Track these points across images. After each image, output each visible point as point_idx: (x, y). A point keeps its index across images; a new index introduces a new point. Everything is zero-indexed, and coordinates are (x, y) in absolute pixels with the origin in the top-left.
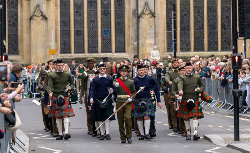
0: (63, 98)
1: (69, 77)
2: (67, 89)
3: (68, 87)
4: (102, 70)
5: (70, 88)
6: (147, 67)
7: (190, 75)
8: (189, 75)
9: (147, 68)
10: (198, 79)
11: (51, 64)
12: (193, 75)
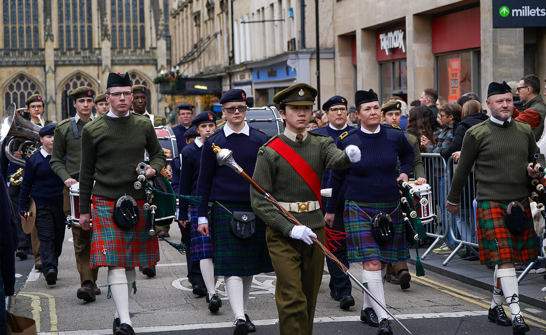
0: (135, 203)
1: (148, 132)
2: (141, 176)
3: (142, 167)
4: (237, 111)
5: (150, 170)
6: (343, 104)
7: (506, 123)
8: (502, 123)
9: (344, 106)
10: (527, 134)
11: (34, 106)
12: (512, 121)
